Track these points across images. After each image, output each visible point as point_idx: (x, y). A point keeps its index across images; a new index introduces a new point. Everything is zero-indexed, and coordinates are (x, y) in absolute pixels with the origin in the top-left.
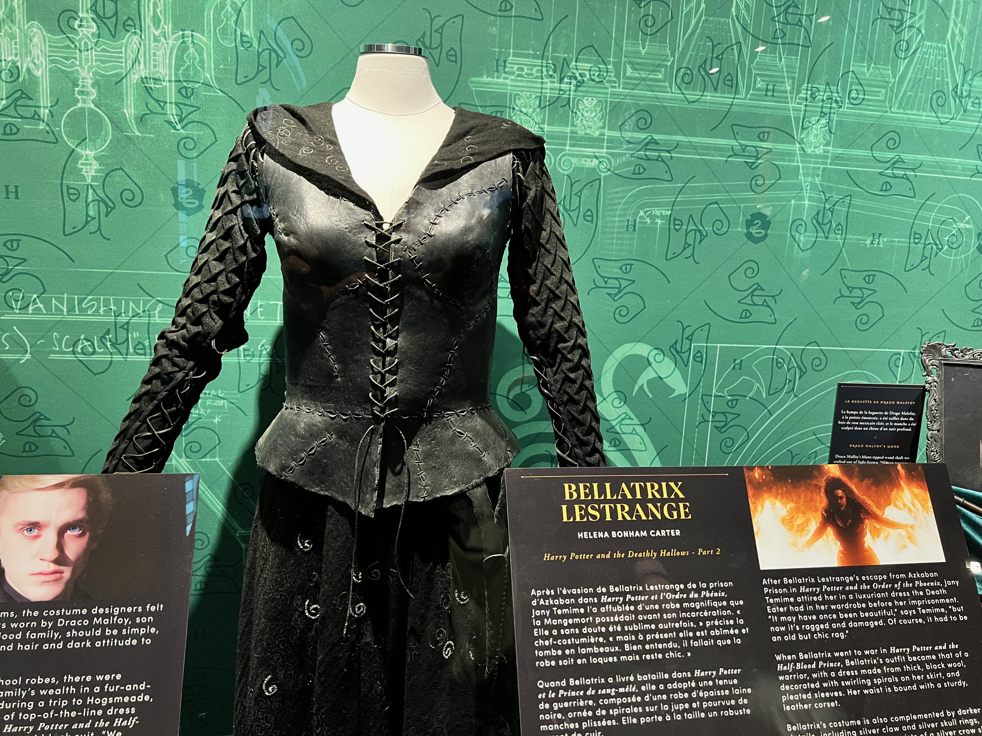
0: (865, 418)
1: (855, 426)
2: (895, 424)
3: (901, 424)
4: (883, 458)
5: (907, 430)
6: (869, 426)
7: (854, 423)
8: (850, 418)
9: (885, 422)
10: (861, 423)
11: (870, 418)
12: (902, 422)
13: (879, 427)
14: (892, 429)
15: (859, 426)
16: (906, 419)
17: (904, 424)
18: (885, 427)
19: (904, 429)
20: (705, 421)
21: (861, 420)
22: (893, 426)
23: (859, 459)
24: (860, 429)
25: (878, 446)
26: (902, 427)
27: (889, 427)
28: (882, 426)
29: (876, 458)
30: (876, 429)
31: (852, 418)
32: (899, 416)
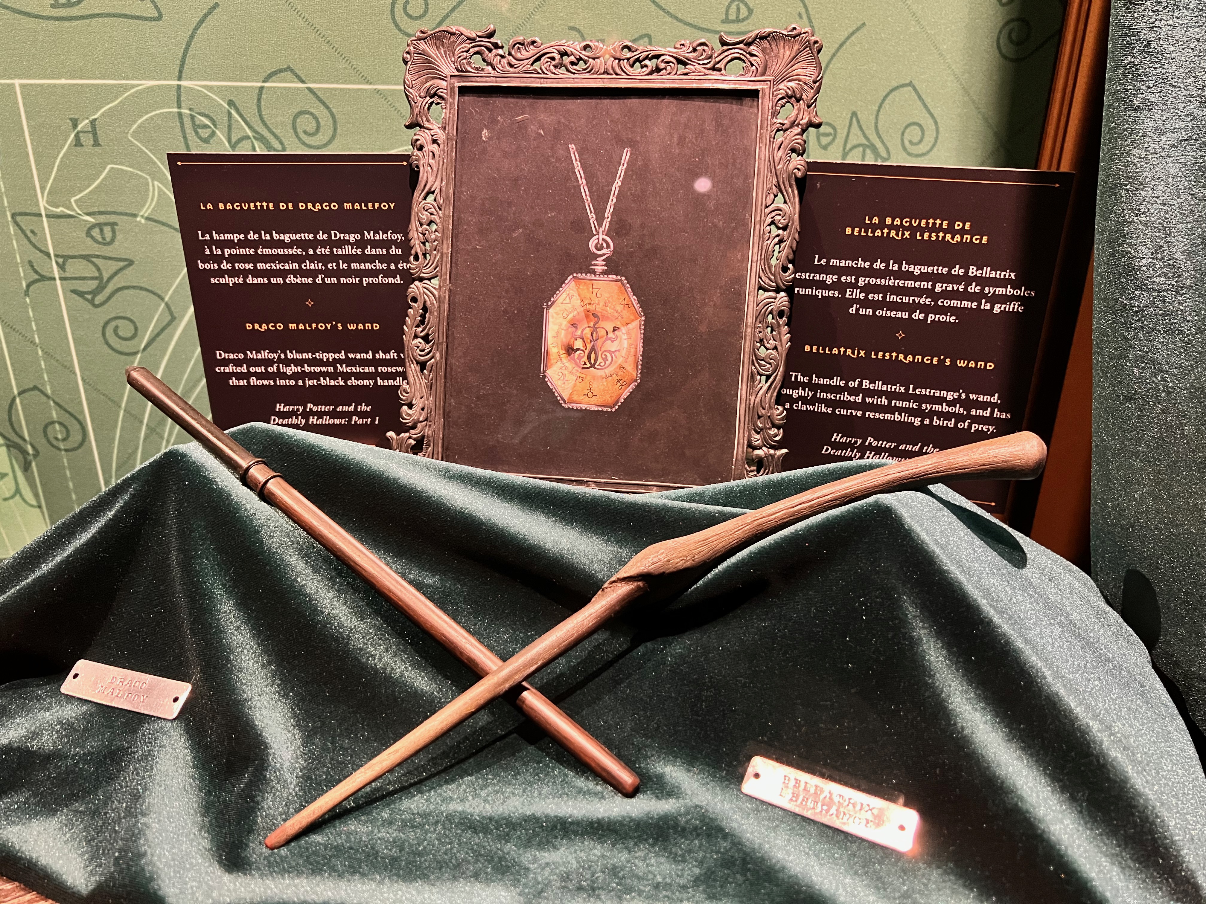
0: (267, 251)
1: (245, 273)
2: (354, 266)
3: (368, 266)
4: (342, 356)
5: (391, 280)
6: (283, 274)
7: (242, 266)
8: (227, 252)
9: (324, 259)
10: (260, 266)
11: (281, 252)
12: (371, 259)
13: (313, 274)
14: (349, 281)
15: (256, 273)
16: (379, 251)
17: (379, 265)
18: (328, 273)
19: (380, 280)
20: (43, 278)
21: (256, 258)
22: (349, 273)
23: (280, 361)
24: (260, 280)
25: (321, 326)
26: (374, 273)
27: (338, 273)
28: (320, 271)
29: (324, 356)
30: (305, 280)
31: (233, 251)
32: (361, 244)
